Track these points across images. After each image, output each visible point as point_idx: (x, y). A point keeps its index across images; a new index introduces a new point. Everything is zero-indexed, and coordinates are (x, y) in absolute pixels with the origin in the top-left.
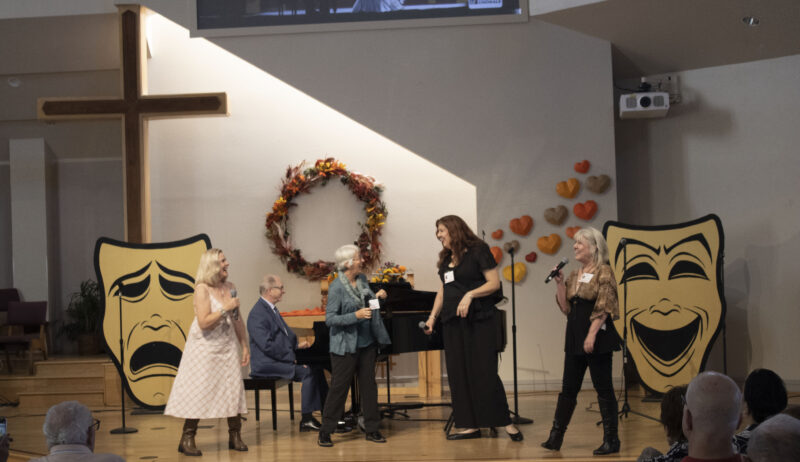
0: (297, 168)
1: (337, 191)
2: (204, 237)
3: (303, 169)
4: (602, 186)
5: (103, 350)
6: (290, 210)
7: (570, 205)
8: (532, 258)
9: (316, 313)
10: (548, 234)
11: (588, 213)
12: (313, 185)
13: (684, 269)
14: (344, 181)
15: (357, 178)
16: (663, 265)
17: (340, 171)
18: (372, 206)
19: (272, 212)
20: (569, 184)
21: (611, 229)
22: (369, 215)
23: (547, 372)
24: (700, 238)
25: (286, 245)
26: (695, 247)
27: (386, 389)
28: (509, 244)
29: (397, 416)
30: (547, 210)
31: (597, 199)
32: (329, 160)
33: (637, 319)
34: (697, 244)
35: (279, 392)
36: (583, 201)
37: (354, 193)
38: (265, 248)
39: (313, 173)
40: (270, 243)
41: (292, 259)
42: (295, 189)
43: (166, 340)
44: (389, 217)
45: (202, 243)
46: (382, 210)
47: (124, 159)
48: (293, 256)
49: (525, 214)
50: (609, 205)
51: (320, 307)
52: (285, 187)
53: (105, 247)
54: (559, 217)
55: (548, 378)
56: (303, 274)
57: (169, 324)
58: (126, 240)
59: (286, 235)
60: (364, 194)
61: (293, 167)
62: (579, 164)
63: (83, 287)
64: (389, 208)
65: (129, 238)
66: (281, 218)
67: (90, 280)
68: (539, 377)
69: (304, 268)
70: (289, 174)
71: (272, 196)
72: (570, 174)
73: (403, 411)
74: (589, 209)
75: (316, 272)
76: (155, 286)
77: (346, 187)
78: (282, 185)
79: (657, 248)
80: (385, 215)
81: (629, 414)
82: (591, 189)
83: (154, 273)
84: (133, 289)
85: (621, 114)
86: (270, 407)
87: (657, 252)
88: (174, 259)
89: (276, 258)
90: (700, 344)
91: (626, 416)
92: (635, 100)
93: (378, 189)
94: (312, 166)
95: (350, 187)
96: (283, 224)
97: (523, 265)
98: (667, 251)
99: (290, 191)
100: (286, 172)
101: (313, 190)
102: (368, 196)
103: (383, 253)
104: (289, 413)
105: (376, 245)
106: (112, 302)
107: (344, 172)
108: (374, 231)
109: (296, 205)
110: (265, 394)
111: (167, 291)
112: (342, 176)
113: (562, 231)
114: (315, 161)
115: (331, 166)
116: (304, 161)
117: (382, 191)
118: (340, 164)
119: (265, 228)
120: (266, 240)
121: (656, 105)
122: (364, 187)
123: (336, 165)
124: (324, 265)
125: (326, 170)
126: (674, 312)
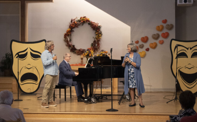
0: (74, 19)
1: (87, 27)
2: (45, 40)
3: (76, 20)
4: (170, 27)
5: (12, 75)
6: (71, 33)
7: (160, 33)
8: (148, 50)
9: (79, 65)
10: (153, 42)
11: (166, 36)
12: (79, 25)
14: (89, 24)
15: (93, 23)
16: (189, 53)
17: (88, 21)
18: (97, 32)
19: (66, 33)
20: (160, 27)
21: (173, 41)
22: (96, 35)
23: (152, 86)
25: (70, 43)
27: (100, 90)
28: (141, 45)
29: (104, 98)
30: (153, 35)
31: (169, 32)
32: (84, 17)
33: (180, 70)
35: (67, 89)
36: (164, 32)
37: (92, 28)
38: (64, 44)
39: (79, 21)
41: (72, 48)
42: (73, 26)
43: (32, 72)
44: (103, 35)
45: (44, 42)
46: (101, 33)
47: (20, 15)
48: (72, 47)
49: (146, 36)
50: (172, 34)
51: (80, 63)
52: (70, 25)
53: (14, 43)
54: (156, 37)
55: (152, 88)
56: (75, 53)
57: (33, 67)
58: (20, 41)
59: (70, 40)
60: (95, 28)
61: (73, 19)
62: (163, 20)
63: (6, 55)
64: (103, 33)
66: (69, 35)
67: (8, 53)
69: (76, 51)
71: (66, 28)
72: (160, 23)
73: (105, 97)
74: (166, 34)
75: (79, 52)
76: (29, 55)
77: (89, 26)
78: (69, 25)
79: (188, 48)
80: (102, 35)
81: (177, 100)
82: (167, 28)
83: (29, 51)
84: (22, 56)
85: (177, 5)
86: (64, 94)
87: (188, 49)
88: (35, 47)
89: (67, 47)
91: (176, 101)
92: (182, 0)
94: (79, 19)
95: (91, 26)
96: (69, 37)
97: (145, 52)
98: (191, 49)
99: (72, 27)
100: (71, 20)
101: (79, 27)
102: (96, 29)
103: (101, 47)
104: (70, 96)
105: (98, 44)
106: (15, 60)
108: (98, 40)
109: (73, 31)
110: (63, 90)
111: (32, 57)
112: (88, 22)
113: (157, 42)
114: (80, 17)
115: (85, 19)
116: (77, 17)
117: (101, 27)
118: (88, 18)
119: (64, 38)
120: (64, 42)
121: (189, 2)
122: (95, 26)
123: (87, 19)
124: (82, 50)
125: (83, 20)
126: (192, 68)
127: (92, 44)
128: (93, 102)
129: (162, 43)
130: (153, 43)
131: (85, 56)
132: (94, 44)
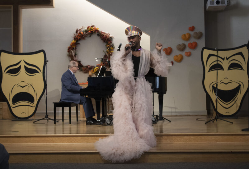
0: (80, 29)
1: (95, 39)
2: (43, 51)
3: (83, 30)
4: (199, 36)
6: (77, 45)
7: (187, 43)
9: (87, 84)
11: (194, 46)
12: (86, 36)
13: (234, 66)
14: (98, 35)
15: (103, 34)
17: (97, 31)
18: (109, 44)
19: (70, 46)
20: (186, 35)
21: (205, 50)
22: (107, 48)
23: (177, 108)
24: (241, 54)
25: (75, 58)
26: (239, 57)
30: (178, 45)
31: (198, 41)
32: (93, 26)
33: (215, 86)
34: (240, 56)
36: (192, 42)
37: (102, 39)
38: (67, 60)
39: (86, 31)
40: (69, 58)
42: (79, 38)
44: (115, 49)
45: (42, 53)
46: (113, 46)
47: (12, 28)
49: (169, 46)
50: (202, 43)
52: (75, 36)
53: (3, 54)
54: (182, 48)
55: (177, 110)
56: (82, 70)
57: (28, 85)
59: (75, 55)
60: (106, 40)
61: (79, 29)
62: (190, 27)
64: (115, 45)
65: (13, 51)
66: (74, 48)
68: (174, 110)
69: (82, 68)
70: (77, 31)
71: (70, 40)
72: (187, 31)
74: (194, 45)
75: (87, 69)
76: (23, 70)
77: (99, 37)
78: (74, 36)
79: (223, 58)
82: (194, 37)
84: (14, 71)
85: (207, 8)
87: (223, 59)
88: (31, 59)
90: (240, 96)
92: (214, 2)
93: (111, 38)
94: (86, 29)
95: (100, 37)
96: (74, 51)
98: (227, 59)
99: (77, 38)
100: (76, 31)
101: (86, 38)
102: (107, 40)
106: (5, 76)
107: (98, 31)
108: (110, 54)
109: (79, 44)
111: (27, 72)
112: (97, 33)
113: (183, 53)
114: (87, 27)
115: (93, 29)
116: (83, 27)
117: (113, 39)
118: (97, 28)
119: (68, 52)
120: (67, 57)
121: (221, 4)
122: (106, 37)
123: (95, 28)
124: (90, 67)
125: (91, 30)
126: (230, 83)
127: (102, 59)
128: (107, 123)
129: (189, 55)
130: (178, 55)
131: (94, 73)
132: (104, 59)
